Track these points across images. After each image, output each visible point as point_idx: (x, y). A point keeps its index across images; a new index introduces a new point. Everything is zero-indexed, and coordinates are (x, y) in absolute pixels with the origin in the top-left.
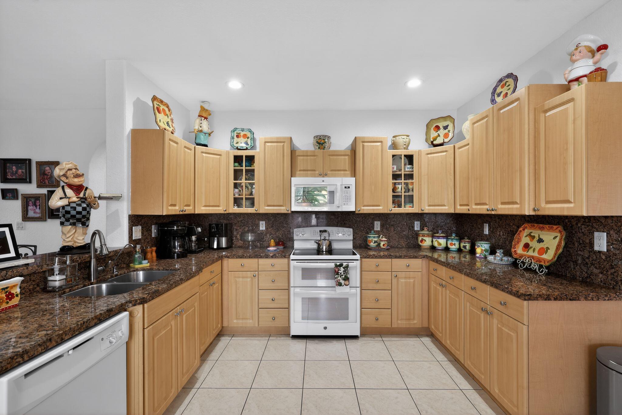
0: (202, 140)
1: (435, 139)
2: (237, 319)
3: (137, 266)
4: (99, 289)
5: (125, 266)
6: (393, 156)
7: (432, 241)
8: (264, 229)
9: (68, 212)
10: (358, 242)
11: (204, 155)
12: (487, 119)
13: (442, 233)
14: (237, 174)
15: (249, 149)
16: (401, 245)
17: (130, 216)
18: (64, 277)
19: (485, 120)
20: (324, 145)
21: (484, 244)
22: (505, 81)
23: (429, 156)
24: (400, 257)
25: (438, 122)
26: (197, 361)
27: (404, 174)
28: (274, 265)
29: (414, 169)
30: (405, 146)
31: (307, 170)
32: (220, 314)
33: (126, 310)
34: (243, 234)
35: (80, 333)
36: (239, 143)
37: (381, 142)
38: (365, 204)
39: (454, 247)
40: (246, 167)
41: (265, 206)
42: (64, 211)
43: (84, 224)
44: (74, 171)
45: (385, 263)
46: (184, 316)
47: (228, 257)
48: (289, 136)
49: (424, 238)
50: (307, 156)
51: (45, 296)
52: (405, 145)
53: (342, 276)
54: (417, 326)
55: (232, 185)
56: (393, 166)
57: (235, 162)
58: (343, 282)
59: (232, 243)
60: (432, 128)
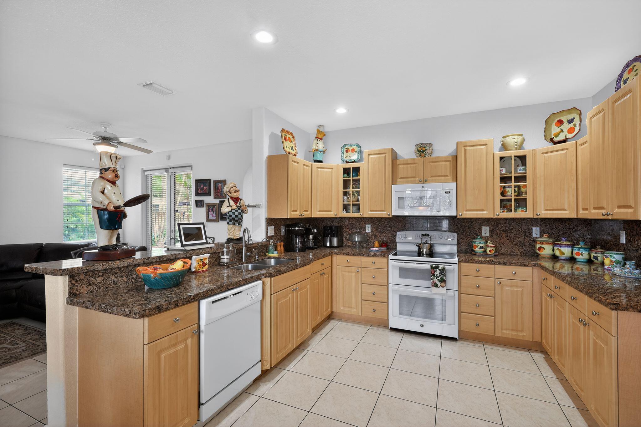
0: (318, 157)
1: (557, 136)
2: (343, 306)
3: (270, 255)
4: (247, 267)
5: (263, 254)
6: (501, 158)
7: (553, 250)
8: (370, 231)
9: (231, 216)
10: (463, 247)
11: (319, 169)
12: (603, 112)
13: (565, 241)
14: (346, 184)
15: (356, 162)
16: (515, 253)
17: (266, 218)
18: (229, 257)
19: (601, 114)
20: (424, 153)
21: (614, 254)
22: (632, 65)
23: (546, 155)
24: (505, 264)
25: (561, 116)
26: (309, 331)
27: (515, 177)
28: (375, 263)
29: (527, 171)
30: (516, 147)
31: (408, 178)
32: (330, 301)
33: (260, 280)
34: (351, 236)
35: (237, 287)
36: (348, 157)
37: (486, 145)
38: (467, 209)
39: (581, 257)
40: (353, 177)
41: (369, 211)
42: (229, 215)
43: (239, 224)
44: (234, 188)
45: (487, 269)
46: (299, 293)
47: (337, 254)
48: (390, 147)
49: (543, 246)
50: (408, 164)
51: (219, 267)
52: (516, 145)
53: (439, 278)
54: (527, 339)
55: (341, 194)
56: (502, 169)
57: (344, 173)
58: (439, 284)
59: (343, 243)
60: (554, 124)
